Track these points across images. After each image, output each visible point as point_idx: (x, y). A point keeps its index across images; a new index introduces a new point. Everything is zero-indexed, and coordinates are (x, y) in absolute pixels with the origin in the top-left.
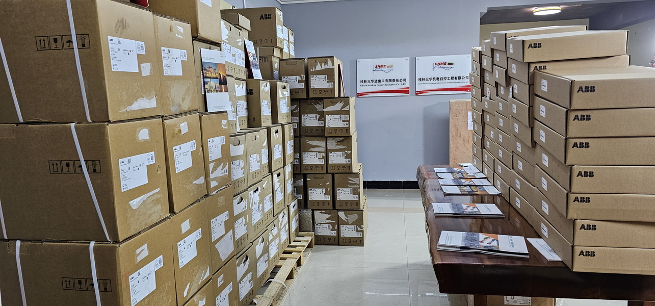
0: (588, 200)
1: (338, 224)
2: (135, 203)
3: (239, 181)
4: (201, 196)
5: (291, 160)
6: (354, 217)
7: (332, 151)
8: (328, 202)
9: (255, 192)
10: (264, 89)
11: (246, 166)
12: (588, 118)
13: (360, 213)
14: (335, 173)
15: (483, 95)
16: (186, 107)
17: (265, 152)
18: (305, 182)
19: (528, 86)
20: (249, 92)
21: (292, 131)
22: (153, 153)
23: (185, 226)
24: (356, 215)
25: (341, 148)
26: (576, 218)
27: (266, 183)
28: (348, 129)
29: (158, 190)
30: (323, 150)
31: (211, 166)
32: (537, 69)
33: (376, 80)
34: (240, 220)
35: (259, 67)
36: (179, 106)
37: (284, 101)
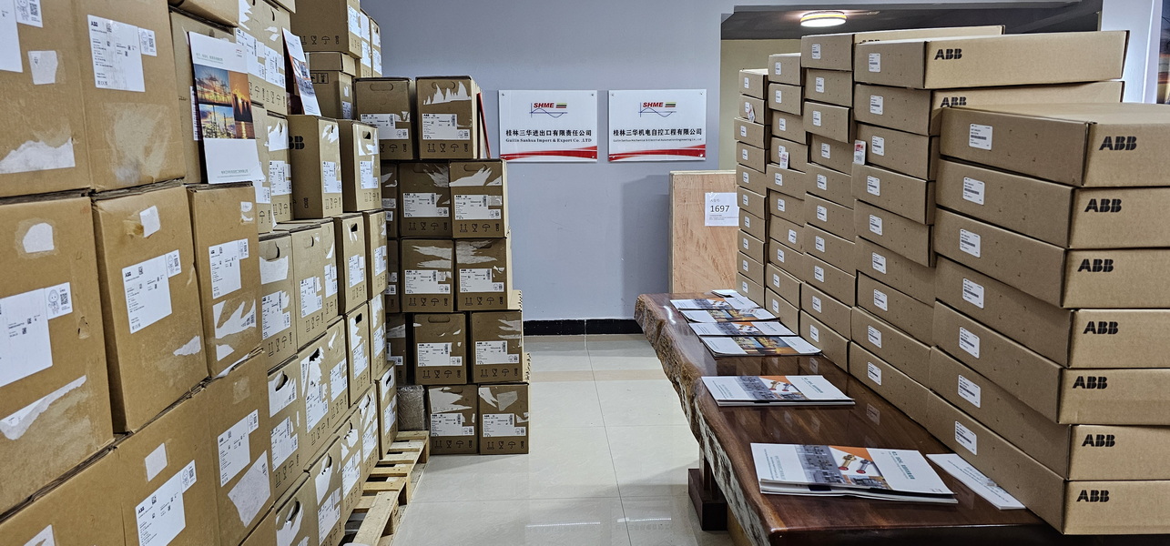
0: (1102, 383)
1: (477, 411)
2: (13, 425)
3: (278, 339)
4: (193, 385)
5: (383, 288)
6: (509, 397)
7: (465, 266)
8: (458, 370)
9: (312, 359)
10: (327, 136)
11: (293, 304)
12: (1117, 206)
13: (523, 389)
14: (473, 312)
15: (768, 160)
17: (331, 270)
18: (410, 330)
19: (927, 139)
20: (295, 143)
21: (384, 226)
22: (66, 286)
23: (156, 461)
24: (514, 394)
25: (485, 261)
26: (1076, 423)
27: (333, 340)
28: (499, 225)
29: (82, 380)
30: (449, 264)
31: (217, 310)
32: (948, 104)
33: (536, 132)
34: (282, 426)
35: (313, 90)
36: (137, 166)
37: (368, 163)
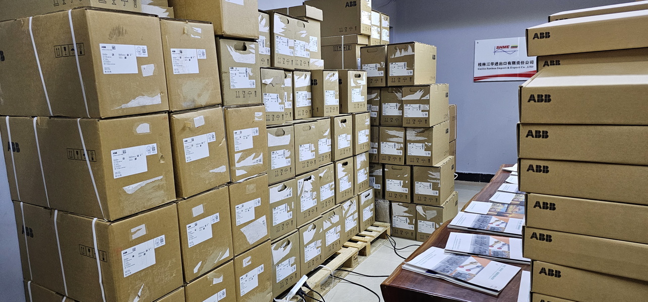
0: (549, 239)
2: (130, 189)
3: (281, 170)
4: (221, 184)
5: (366, 150)
6: (432, 213)
7: (411, 142)
8: (406, 195)
9: (307, 180)
10: (329, 78)
11: (293, 155)
13: (440, 210)
14: (414, 166)
16: (202, 102)
17: (325, 141)
20: (314, 82)
21: (369, 120)
22: (155, 145)
23: (198, 210)
24: (435, 212)
25: (421, 139)
27: (324, 173)
28: (427, 120)
29: (161, 177)
30: (402, 140)
31: (237, 157)
33: (497, 63)
34: (282, 207)
36: (194, 101)
37: (358, 90)
